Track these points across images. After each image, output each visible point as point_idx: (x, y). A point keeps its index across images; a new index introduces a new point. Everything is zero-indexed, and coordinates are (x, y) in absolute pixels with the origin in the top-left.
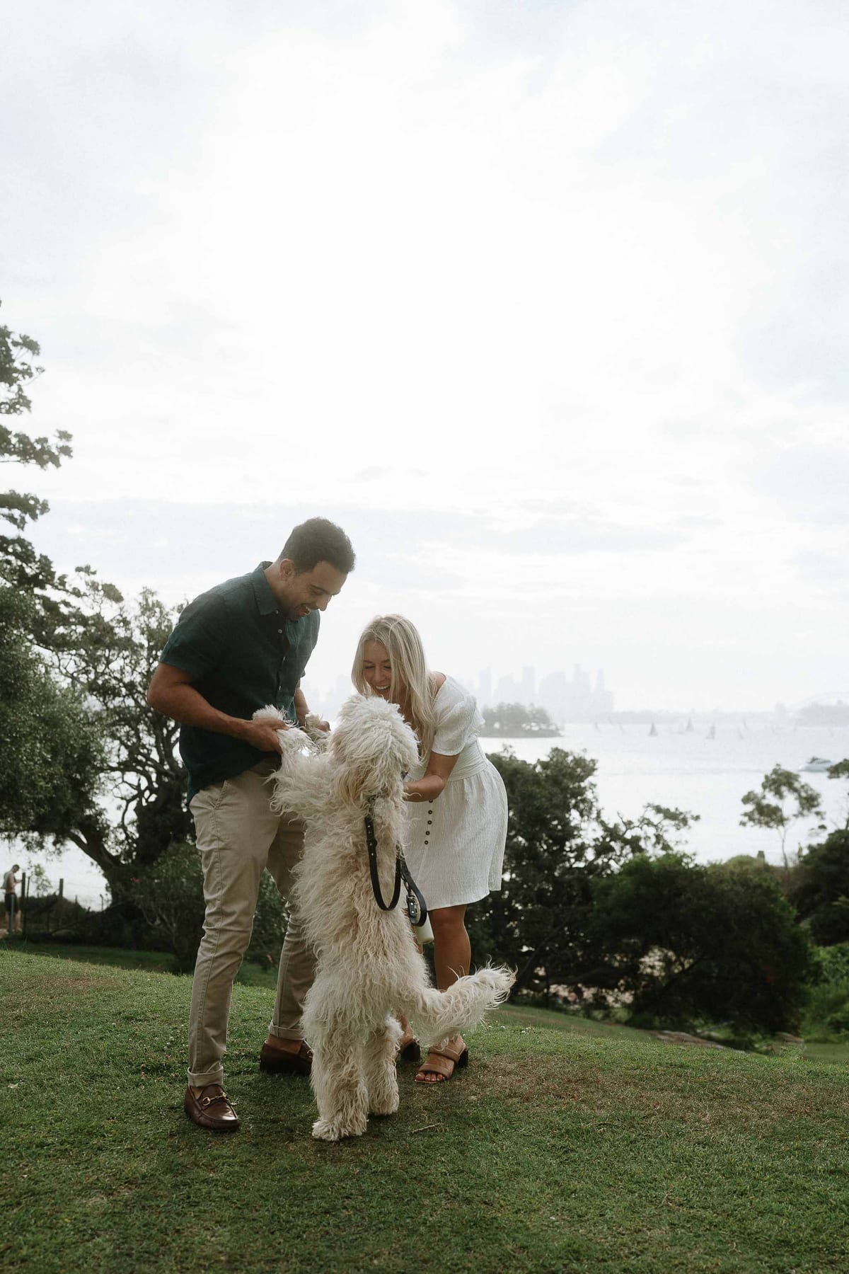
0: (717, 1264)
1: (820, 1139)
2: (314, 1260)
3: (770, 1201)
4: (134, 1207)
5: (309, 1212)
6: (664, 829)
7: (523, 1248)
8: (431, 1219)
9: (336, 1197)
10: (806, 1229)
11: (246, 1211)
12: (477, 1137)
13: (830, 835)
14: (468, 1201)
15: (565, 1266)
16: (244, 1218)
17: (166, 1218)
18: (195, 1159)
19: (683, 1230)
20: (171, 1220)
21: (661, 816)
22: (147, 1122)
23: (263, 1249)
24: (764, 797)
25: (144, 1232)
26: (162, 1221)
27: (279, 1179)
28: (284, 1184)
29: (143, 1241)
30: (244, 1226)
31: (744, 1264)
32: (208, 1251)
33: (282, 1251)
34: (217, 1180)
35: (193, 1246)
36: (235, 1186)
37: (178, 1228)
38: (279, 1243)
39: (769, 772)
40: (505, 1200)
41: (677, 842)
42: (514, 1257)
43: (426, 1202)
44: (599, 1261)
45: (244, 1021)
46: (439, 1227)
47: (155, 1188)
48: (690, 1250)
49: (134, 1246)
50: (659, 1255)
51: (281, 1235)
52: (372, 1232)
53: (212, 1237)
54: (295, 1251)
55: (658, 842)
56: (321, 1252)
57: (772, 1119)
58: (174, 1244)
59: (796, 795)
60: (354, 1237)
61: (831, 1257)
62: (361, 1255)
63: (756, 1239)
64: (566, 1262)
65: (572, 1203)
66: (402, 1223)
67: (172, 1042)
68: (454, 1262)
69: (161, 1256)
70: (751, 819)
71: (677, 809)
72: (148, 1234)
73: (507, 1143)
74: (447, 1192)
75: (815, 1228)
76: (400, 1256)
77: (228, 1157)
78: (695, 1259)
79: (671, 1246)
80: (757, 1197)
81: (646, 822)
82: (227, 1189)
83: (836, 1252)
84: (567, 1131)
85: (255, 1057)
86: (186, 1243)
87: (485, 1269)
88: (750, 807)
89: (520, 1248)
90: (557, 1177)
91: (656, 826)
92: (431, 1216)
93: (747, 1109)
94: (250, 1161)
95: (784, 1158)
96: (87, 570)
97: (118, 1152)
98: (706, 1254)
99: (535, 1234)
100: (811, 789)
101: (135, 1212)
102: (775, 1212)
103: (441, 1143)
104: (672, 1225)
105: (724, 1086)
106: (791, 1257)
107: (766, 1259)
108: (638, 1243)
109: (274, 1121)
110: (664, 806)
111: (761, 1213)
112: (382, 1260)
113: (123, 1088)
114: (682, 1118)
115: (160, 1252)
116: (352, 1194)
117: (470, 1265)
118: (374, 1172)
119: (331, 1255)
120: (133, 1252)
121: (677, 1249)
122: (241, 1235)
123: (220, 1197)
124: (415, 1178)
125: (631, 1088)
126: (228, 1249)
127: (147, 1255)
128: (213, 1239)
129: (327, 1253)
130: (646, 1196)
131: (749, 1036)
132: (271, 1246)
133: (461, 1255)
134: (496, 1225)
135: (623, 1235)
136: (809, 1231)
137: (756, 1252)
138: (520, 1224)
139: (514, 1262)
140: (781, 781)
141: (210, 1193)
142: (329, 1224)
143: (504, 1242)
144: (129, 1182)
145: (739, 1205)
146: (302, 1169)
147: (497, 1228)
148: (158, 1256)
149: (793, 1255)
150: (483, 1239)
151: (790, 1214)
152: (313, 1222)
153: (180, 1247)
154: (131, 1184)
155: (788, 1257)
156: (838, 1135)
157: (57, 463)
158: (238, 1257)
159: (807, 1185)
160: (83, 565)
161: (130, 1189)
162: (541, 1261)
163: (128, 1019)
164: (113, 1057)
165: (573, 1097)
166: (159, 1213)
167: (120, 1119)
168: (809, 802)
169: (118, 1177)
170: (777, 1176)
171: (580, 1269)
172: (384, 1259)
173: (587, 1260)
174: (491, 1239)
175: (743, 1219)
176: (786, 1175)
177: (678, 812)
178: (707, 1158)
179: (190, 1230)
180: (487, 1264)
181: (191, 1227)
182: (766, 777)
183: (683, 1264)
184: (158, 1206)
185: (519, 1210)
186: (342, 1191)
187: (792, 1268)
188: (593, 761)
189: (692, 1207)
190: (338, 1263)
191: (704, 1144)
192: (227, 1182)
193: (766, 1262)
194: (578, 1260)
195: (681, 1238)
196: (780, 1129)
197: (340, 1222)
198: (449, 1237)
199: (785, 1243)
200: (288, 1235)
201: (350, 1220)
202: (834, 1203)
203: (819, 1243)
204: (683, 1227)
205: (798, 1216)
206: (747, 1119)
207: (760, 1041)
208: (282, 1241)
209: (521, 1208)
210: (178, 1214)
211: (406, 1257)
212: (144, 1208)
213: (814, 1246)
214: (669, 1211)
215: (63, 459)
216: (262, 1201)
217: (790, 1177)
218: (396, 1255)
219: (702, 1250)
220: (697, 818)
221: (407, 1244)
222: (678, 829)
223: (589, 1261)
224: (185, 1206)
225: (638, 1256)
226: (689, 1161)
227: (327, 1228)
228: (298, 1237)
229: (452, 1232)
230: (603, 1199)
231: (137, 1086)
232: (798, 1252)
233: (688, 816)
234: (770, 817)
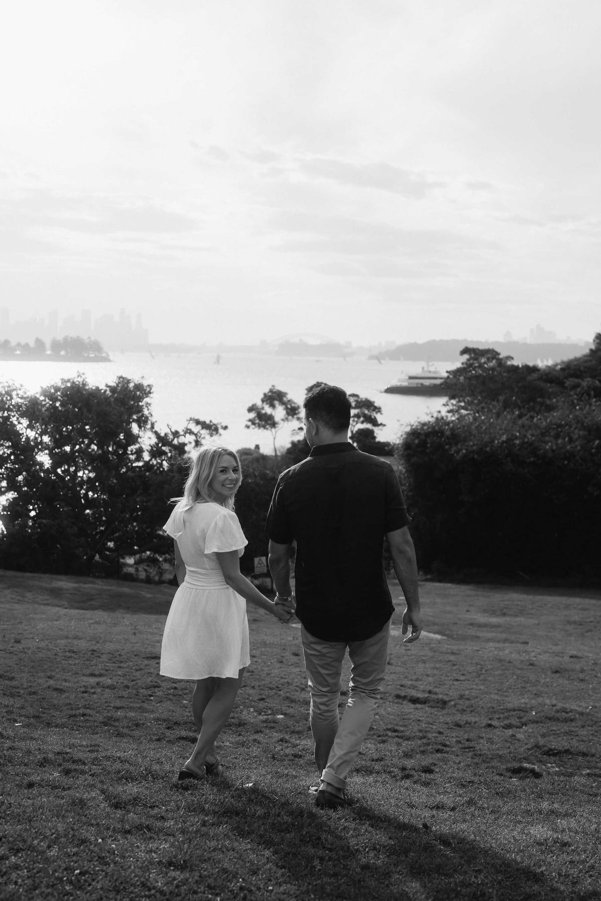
6: (202, 436)
21: (199, 427)
24: (263, 408)
39: (267, 391)
55: (196, 446)
59: (284, 406)
70: (254, 424)
71: (211, 421)
81: (189, 431)
88: (252, 415)
91: (196, 435)
100: (294, 403)
110: (202, 419)
140: (274, 397)
168: (293, 411)
177: (211, 424)
182: (265, 394)
188: (149, 386)
220: (226, 428)
222: (211, 436)
233: (219, 426)
234: (266, 422)
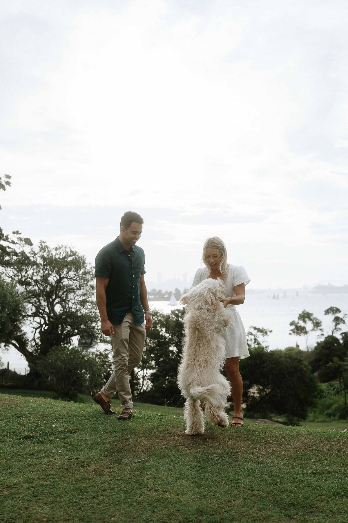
0: (262, 515)
1: (310, 460)
2: (85, 519)
3: (288, 486)
4: (8, 498)
5: (86, 498)
6: (258, 336)
7: (179, 510)
8: (139, 499)
9: (99, 491)
10: (301, 498)
11: (58, 498)
12: (164, 463)
13: (326, 338)
14: (156, 491)
15: (196, 518)
16: (57, 501)
17: (22, 502)
18: (39, 476)
19: (248, 501)
20: (24, 503)
21: (256, 331)
22: (20, 461)
23: (63, 515)
24: (298, 323)
25: (11, 509)
26: (20, 504)
27: (75, 484)
28: (76, 486)
29: (10, 513)
30: (56, 505)
31: (274, 514)
32: (39, 516)
33: (72, 515)
34: (47, 485)
35: (32, 515)
36: (55, 487)
37: (26, 507)
38: (71, 512)
39: (301, 313)
40: (172, 490)
41: (263, 342)
42: (174, 515)
43: (138, 492)
44: (211, 515)
45: (69, 416)
46: (143, 502)
47: (19, 489)
48: (251, 509)
49: (5, 516)
50: (237, 512)
51: (72, 508)
52: (113, 506)
53: (41, 510)
54: (77, 515)
55: (255, 342)
56: (89, 515)
57: (291, 452)
58: (24, 514)
59: (311, 322)
60: (104, 508)
61: (311, 510)
62: (106, 516)
63: (280, 503)
64: (196, 516)
65: (201, 490)
66: (126, 502)
67: (36, 426)
68: (147, 518)
69: (17, 520)
70: (294, 332)
71: (263, 328)
72: (13, 510)
73: (177, 465)
74: (148, 487)
75: (306, 498)
76: (124, 516)
77: (54, 475)
78: (252, 513)
79: (243, 508)
80: (281, 485)
81: (250, 333)
82: (51, 489)
83: (313, 507)
84: (203, 460)
85: (72, 432)
86: (29, 513)
87: (160, 521)
88: (293, 327)
89: (177, 511)
90: (196, 480)
91: (254, 335)
92: (140, 498)
93: (280, 448)
94: (63, 476)
95: (294, 468)
96: (17, 233)
97: (5, 474)
98: (258, 511)
99: (184, 504)
100: (317, 319)
101: (9, 501)
102: (289, 491)
103: (148, 466)
104: (244, 499)
105: (271, 439)
106: (294, 510)
107: (284, 511)
108: (229, 507)
109: (77, 459)
110: (257, 327)
111: (283, 492)
112: (116, 518)
113: (12, 446)
114: (252, 453)
115: (17, 518)
116: (106, 489)
117: (154, 519)
118: (117, 479)
119: (93, 516)
120: (5, 518)
121: (245, 509)
122: (55, 509)
123: (47, 492)
124: (135, 482)
125: (231, 441)
126: (48, 515)
127: (11, 520)
128: (42, 511)
129: (92, 515)
130: (234, 487)
131: (270, 415)
132: (67, 513)
133: (151, 514)
134: (167, 501)
135: (223, 503)
136: (302, 499)
137: (279, 509)
138: (178, 500)
139: (174, 517)
140: (305, 316)
141: (43, 491)
142: (94, 503)
143: (170, 508)
144: (8, 487)
145: (274, 489)
146: (85, 479)
147: (168, 502)
148: (16, 520)
149: (295, 509)
150: (161, 507)
151: (295, 492)
152: (87, 502)
153: (26, 515)
154: (9, 488)
155: (293, 511)
156: (318, 458)
157: (4, 189)
158: (52, 519)
159: (303, 479)
160: (15, 230)
161: (8, 490)
162: (185, 516)
163: (19, 417)
164: (10, 433)
165: (207, 445)
166: (19, 500)
167: (9, 460)
168: (317, 324)
169: (3, 485)
170: (291, 476)
171: (202, 519)
172: (117, 518)
173: (206, 515)
174: (165, 507)
175: (275, 495)
176: (295, 475)
177: (263, 329)
178: (262, 469)
179: (32, 507)
180: (162, 518)
181: (33, 506)
182: (300, 315)
183: (247, 515)
184: (19, 497)
185: (178, 494)
186: (102, 488)
187: (294, 515)
189: (253, 491)
190: (96, 520)
191: (261, 463)
192: (51, 486)
193: (283, 513)
194: (202, 515)
195: (247, 504)
196: (293, 456)
197: (99, 502)
198: (146, 507)
199: (293, 504)
200: (75, 508)
201: (103, 501)
202: (314, 486)
203: (307, 504)
204: (249, 499)
205: (299, 493)
206: (280, 452)
207: (274, 417)
208: (72, 511)
209: (179, 493)
210: (28, 501)
211: (126, 516)
212: (13, 498)
213: (304, 505)
214: (244, 493)
215: (7, 187)
216: (66, 493)
217: (296, 476)
218: (122, 515)
219: (256, 509)
220: (271, 331)
221: (127, 511)
222: (263, 336)
223: (207, 516)
224: (31, 497)
225: (228, 512)
226: (254, 471)
227: (93, 505)
228: (80, 509)
229: (148, 504)
230: (215, 488)
231: (19, 445)
232: (297, 508)
233: (267, 331)
234: (301, 331)
